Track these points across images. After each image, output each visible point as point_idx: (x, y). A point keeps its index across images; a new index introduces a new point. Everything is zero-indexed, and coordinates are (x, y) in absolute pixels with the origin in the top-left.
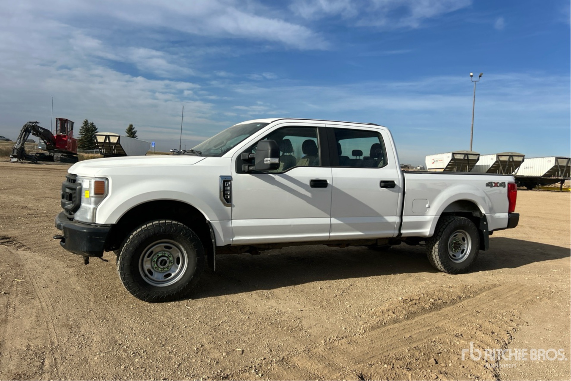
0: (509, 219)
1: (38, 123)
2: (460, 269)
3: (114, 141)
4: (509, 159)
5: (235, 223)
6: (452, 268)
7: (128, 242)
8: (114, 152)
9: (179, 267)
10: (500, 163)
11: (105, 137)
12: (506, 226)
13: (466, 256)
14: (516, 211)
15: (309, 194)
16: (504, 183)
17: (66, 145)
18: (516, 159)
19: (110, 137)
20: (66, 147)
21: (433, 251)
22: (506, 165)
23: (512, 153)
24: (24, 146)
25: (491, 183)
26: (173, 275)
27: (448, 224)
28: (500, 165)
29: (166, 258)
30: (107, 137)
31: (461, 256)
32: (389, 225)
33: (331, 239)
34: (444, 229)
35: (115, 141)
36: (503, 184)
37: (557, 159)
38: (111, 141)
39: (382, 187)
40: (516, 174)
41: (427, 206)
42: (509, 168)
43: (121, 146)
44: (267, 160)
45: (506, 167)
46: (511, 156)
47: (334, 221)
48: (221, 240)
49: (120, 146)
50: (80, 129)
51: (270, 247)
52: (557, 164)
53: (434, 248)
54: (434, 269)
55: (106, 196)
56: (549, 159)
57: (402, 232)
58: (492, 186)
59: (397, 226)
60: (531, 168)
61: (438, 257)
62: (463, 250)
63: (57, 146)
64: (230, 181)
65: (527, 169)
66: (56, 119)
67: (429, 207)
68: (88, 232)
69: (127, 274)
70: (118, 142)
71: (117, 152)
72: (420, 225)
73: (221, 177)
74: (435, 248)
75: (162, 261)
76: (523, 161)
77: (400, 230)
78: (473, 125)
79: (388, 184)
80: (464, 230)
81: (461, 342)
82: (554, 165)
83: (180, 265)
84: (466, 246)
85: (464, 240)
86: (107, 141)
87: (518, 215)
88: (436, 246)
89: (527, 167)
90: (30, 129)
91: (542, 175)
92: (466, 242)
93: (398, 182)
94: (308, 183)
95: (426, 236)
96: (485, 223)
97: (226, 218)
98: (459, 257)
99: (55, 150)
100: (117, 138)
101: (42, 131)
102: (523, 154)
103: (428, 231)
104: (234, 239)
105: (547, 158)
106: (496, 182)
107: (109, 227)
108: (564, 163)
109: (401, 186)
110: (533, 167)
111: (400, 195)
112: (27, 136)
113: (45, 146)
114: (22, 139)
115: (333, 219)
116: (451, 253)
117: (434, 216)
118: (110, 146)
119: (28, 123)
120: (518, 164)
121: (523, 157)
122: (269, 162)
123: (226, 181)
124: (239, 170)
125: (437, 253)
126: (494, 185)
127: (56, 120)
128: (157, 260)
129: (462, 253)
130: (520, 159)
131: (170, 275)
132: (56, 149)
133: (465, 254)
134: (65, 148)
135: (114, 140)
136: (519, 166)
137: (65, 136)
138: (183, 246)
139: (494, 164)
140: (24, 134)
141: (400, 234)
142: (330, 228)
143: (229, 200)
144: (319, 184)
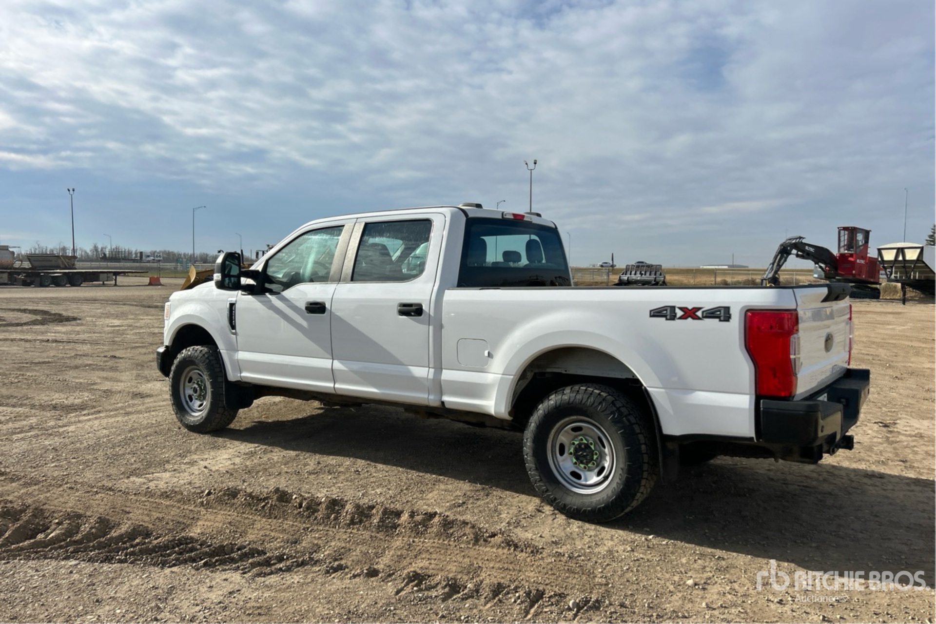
1: (804, 238)
3: (912, 257)
5: (242, 355)
11: (895, 251)
15: (304, 323)
16: (727, 309)
17: (854, 270)
19: (906, 250)
20: (854, 272)
24: (779, 275)
25: (673, 308)
30: (900, 251)
32: (415, 383)
33: (337, 392)
35: (915, 257)
36: (722, 314)
38: (908, 258)
39: (400, 313)
41: (486, 353)
43: (926, 265)
47: (337, 365)
48: (232, 376)
49: (923, 265)
50: (927, 240)
57: (444, 399)
58: (673, 317)
59: (433, 387)
62: (603, 468)
63: (841, 272)
64: (235, 304)
66: (838, 228)
67: (490, 356)
70: (920, 258)
72: (477, 390)
79: (411, 310)
80: (589, 417)
84: (608, 460)
85: (603, 445)
86: (901, 258)
90: (789, 248)
92: (607, 449)
93: (428, 307)
94: (302, 306)
97: (234, 349)
98: (589, 483)
99: (837, 278)
100: (919, 250)
101: (812, 250)
103: (491, 404)
104: (242, 375)
106: (690, 308)
109: (431, 313)
111: (432, 329)
112: (784, 259)
113: (823, 274)
114: (776, 264)
115: (335, 362)
117: (503, 376)
118: (904, 267)
119: (787, 240)
126: (679, 313)
127: (838, 230)
129: (599, 474)
131: (201, 405)
132: (838, 276)
133: (606, 479)
134: (853, 274)
135: (911, 255)
137: (851, 255)
140: (779, 257)
141: (442, 403)
142: (333, 375)
143: (233, 327)
144: (316, 308)
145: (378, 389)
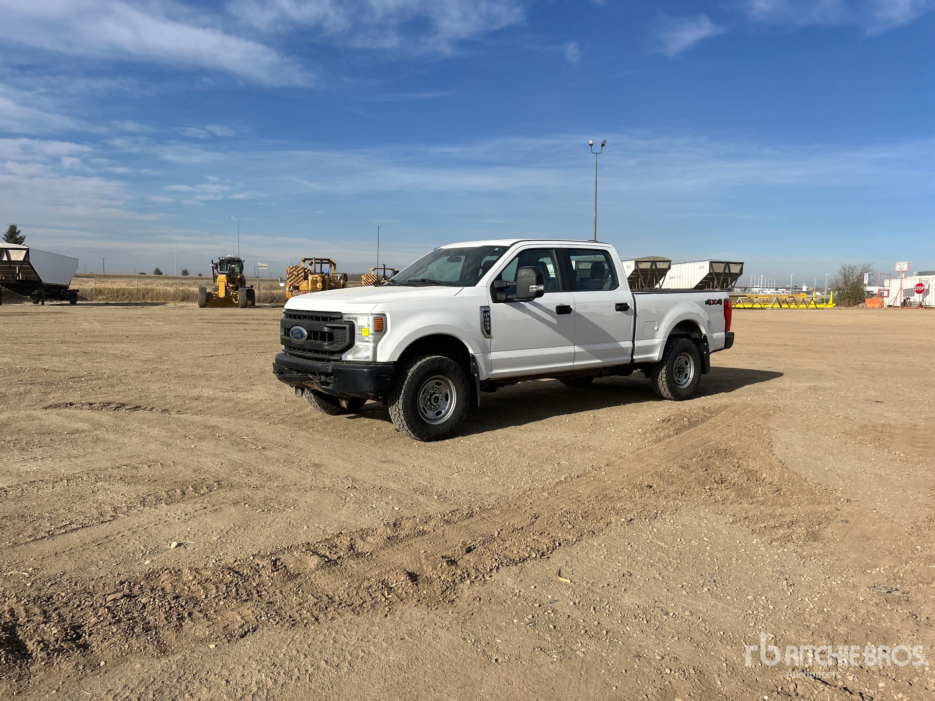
0: (726, 339)
2: (685, 395)
3: (17, 258)
4: (652, 266)
5: (494, 355)
6: (679, 394)
7: (409, 379)
8: (19, 277)
9: (448, 404)
10: (639, 272)
12: (723, 346)
13: (690, 381)
14: (731, 331)
15: (554, 321)
16: (721, 300)
18: (660, 266)
19: (10, 251)
21: (660, 378)
22: (647, 274)
23: (655, 258)
25: (710, 300)
26: (443, 412)
27: (673, 347)
28: (640, 275)
29: (438, 395)
30: (4, 250)
31: (685, 381)
32: (623, 350)
33: (575, 368)
34: (670, 352)
35: (21, 259)
36: (719, 302)
37: (711, 263)
38: (13, 258)
39: (617, 310)
40: (661, 287)
41: (656, 328)
42: (652, 278)
43: (32, 267)
44: (533, 288)
45: (647, 277)
46: (654, 261)
47: (578, 349)
48: (484, 374)
49: (29, 266)
51: (510, 382)
52: (711, 271)
53: (660, 374)
54: (659, 397)
55: (385, 333)
56: (702, 264)
57: (634, 357)
58: (710, 304)
59: (630, 352)
60: (679, 278)
61: (665, 383)
62: (687, 374)
64: (489, 311)
65: (673, 279)
67: (658, 330)
68: (369, 371)
69: (409, 412)
70: (27, 260)
71: (24, 276)
72: (650, 349)
73: (481, 307)
74: (662, 374)
75: (435, 397)
76: (669, 268)
77: (632, 356)
78: (596, 217)
79: (622, 307)
80: (687, 352)
81: (735, 444)
82: (708, 272)
83: (449, 401)
84: (689, 370)
85: (687, 364)
86: (5, 258)
87: (733, 334)
88: (663, 371)
89: (673, 277)
91: (693, 287)
92: (689, 365)
93: (631, 304)
94: (555, 310)
95: (654, 361)
96: (705, 344)
97: (486, 351)
98: (684, 383)
100: (25, 252)
102: (669, 258)
103: (656, 355)
104: (493, 372)
105: (698, 263)
106: (714, 300)
107: (392, 364)
108: (720, 269)
109: (633, 309)
110: (681, 277)
111: (633, 317)
115: (576, 347)
116: (676, 379)
117: (662, 339)
118: (10, 267)
120: (663, 273)
121: (669, 263)
122: (534, 289)
123: (486, 312)
124: (495, 300)
125: (664, 379)
126: (712, 302)
128: (430, 398)
129: (685, 378)
130: (665, 266)
131: (440, 412)
133: (689, 378)
135: (17, 256)
136: (665, 275)
138: (452, 381)
139: (631, 275)
141: (633, 360)
142: (574, 357)
143: (489, 332)
144: (564, 310)
145: (600, 359)
